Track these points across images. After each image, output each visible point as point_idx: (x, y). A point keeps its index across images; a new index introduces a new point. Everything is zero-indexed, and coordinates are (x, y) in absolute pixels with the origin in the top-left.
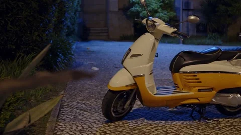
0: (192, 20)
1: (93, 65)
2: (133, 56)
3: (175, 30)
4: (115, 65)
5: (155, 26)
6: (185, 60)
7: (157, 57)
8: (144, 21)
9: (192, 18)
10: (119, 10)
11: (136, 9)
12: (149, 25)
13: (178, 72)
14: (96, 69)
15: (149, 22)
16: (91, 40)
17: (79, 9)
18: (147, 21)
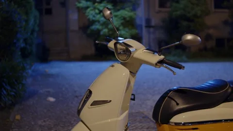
0: (188, 40)
1: (49, 94)
2: (96, 103)
3: (162, 57)
4: (75, 92)
5: (130, 52)
6: (178, 104)
7: (134, 99)
8: (111, 45)
9: (189, 37)
10: (80, 28)
11: (96, 27)
12: (119, 51)
13: (168, 122)
14: (52, 99)
15: (119, 46)
16: (51, 61)
17: (37, 29)
18: (115, 44)
